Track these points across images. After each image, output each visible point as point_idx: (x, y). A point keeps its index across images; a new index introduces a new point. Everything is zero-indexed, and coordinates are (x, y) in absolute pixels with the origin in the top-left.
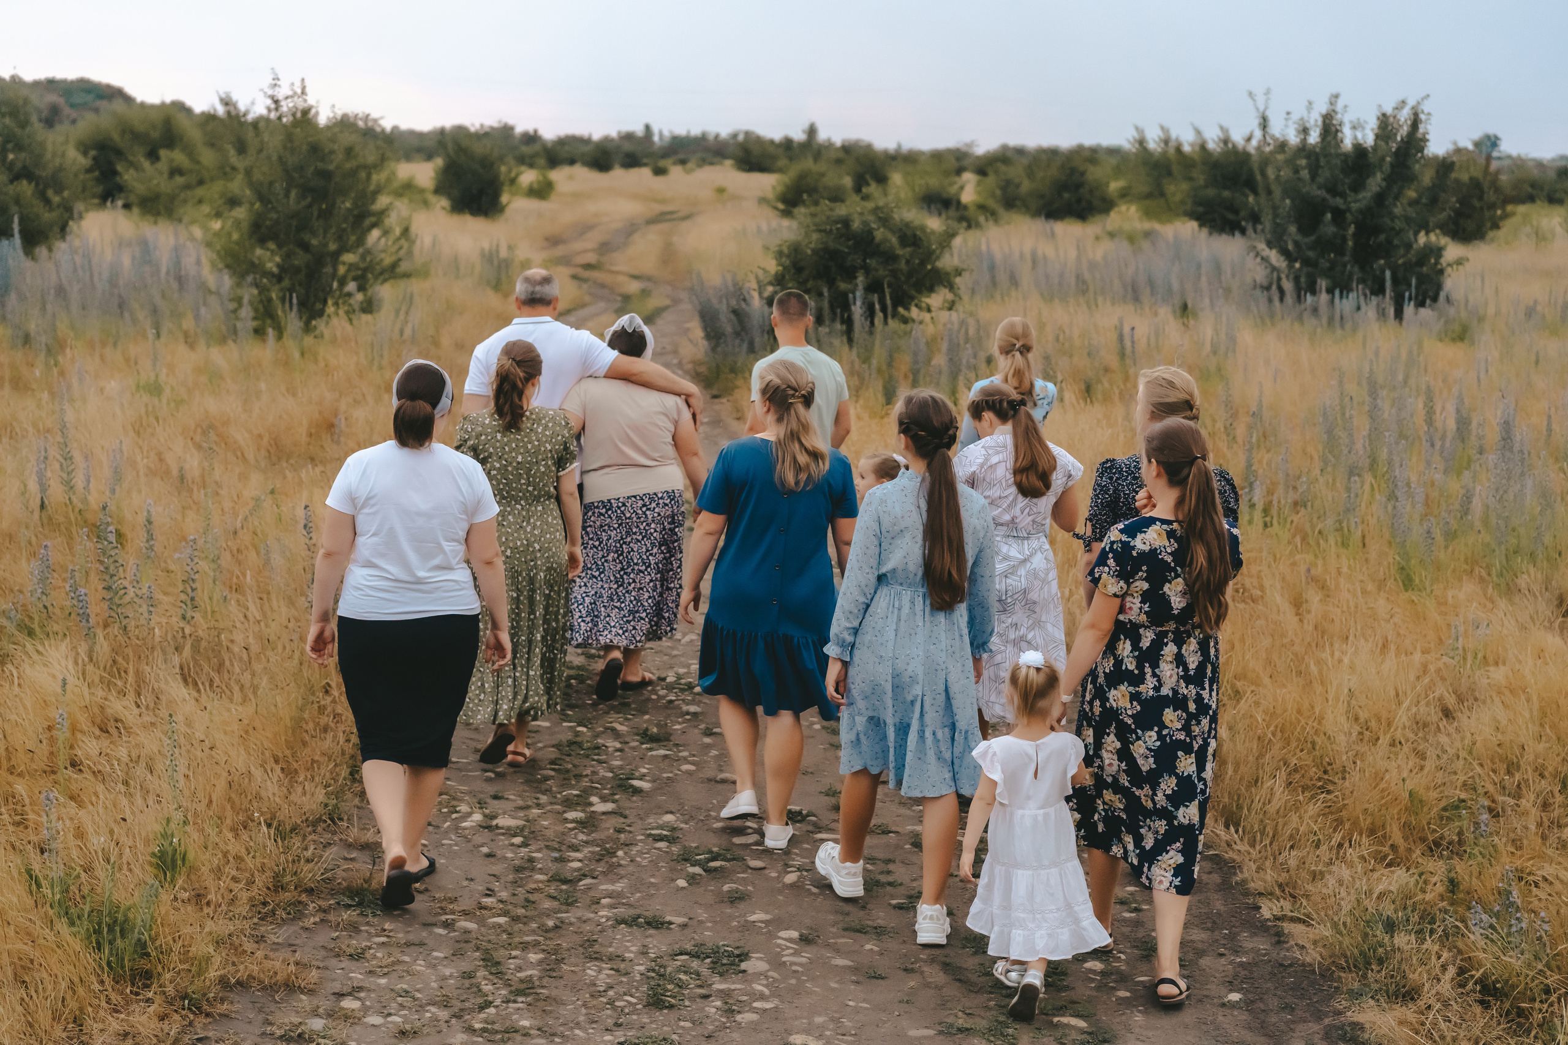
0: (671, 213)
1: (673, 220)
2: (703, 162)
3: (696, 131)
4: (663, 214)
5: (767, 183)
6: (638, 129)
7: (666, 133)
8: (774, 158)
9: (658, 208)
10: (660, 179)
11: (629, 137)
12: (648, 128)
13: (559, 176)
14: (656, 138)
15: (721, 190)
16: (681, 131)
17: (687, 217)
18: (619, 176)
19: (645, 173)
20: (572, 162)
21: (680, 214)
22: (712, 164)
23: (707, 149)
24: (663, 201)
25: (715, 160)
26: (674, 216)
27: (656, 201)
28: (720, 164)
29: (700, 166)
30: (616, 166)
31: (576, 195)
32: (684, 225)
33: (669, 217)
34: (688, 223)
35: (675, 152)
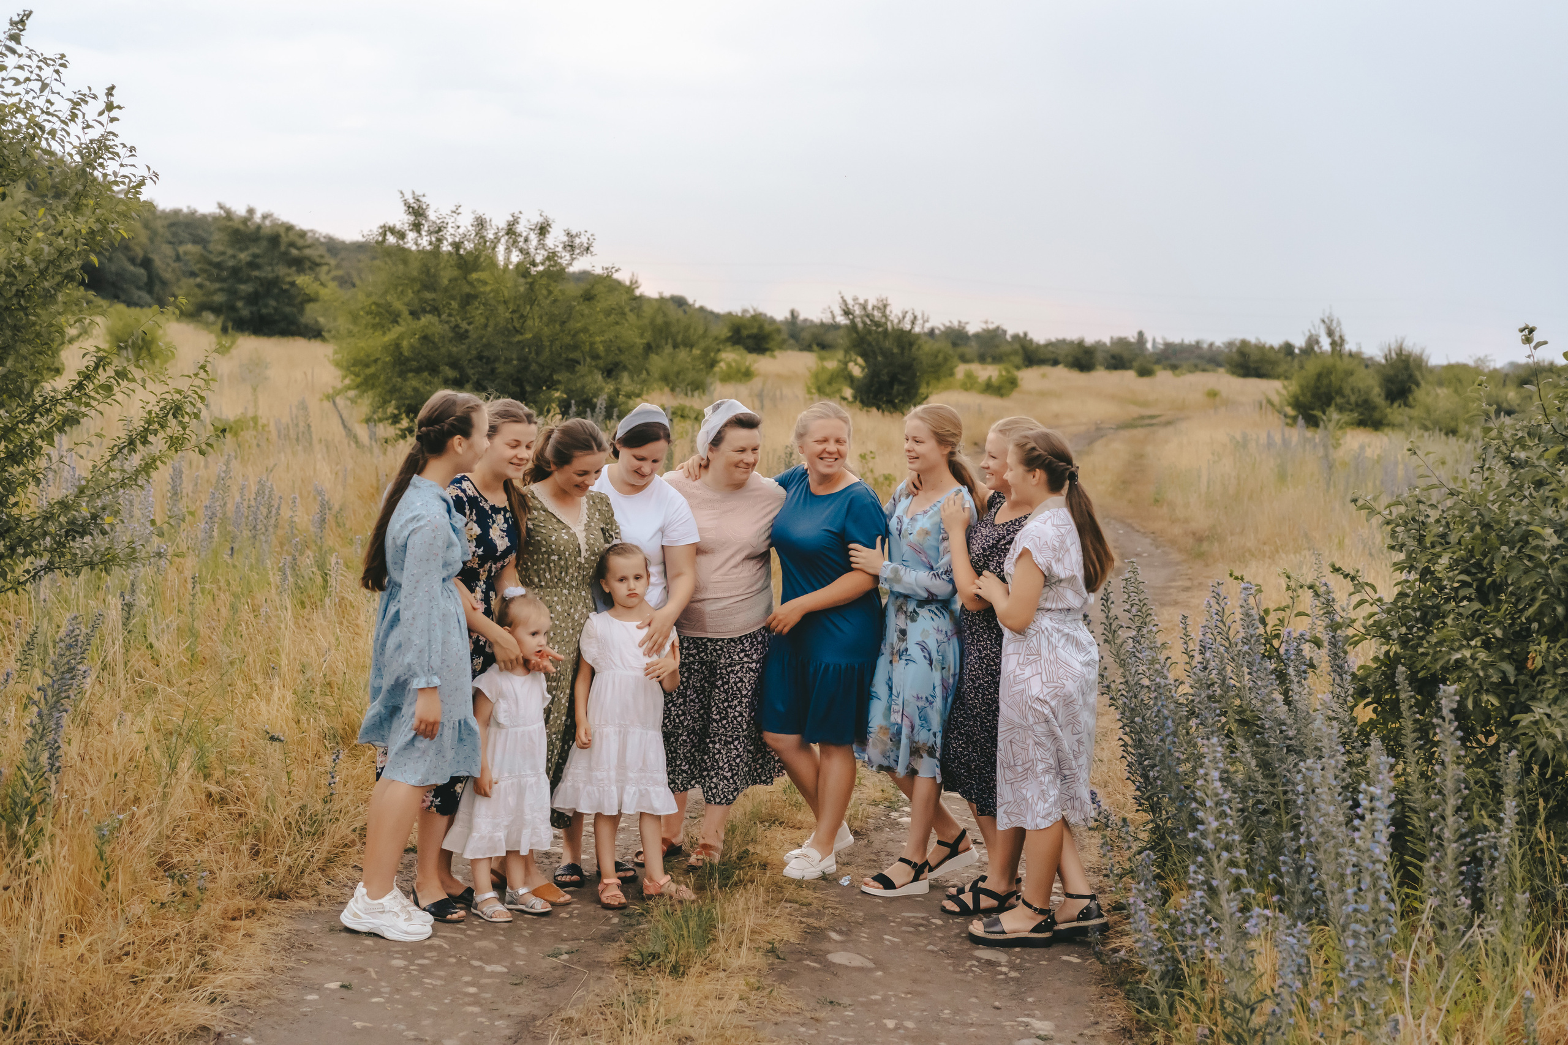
0: (1152, 417)
1: (1152, 425)
2: (1195, 368)
3: (1190, 339)
4: (1142, 418)
5: (1273, 389)
6: (1132, 337)
7: (1159, 340)
8: (1274, 363)
9: (1135, 411)
10: (1145, 380)
11: (1122, 342)
12: (1141, 334)
13: (1030, 378)
14: (1149, 346)
15: (1213, 394)
16: (1175, 338)
17: (1169, 423)
18: (1102, 378)
19: (1130, 375)
20: (1055, 363)
21: (1162, 419)
22: (1204, 370)
23: (1201, 357)
24: (1145, 404)
25: (1208, 367)
26: (1154, 421)
27: (1136, 403)
28: (1214, 371)
29: (1190, 372)
30: (1098, 367)
31: (1043, 394)
32: (1162, 433)
33: (1147, 421)
34: (1170, 429)
35: (1167, 358)
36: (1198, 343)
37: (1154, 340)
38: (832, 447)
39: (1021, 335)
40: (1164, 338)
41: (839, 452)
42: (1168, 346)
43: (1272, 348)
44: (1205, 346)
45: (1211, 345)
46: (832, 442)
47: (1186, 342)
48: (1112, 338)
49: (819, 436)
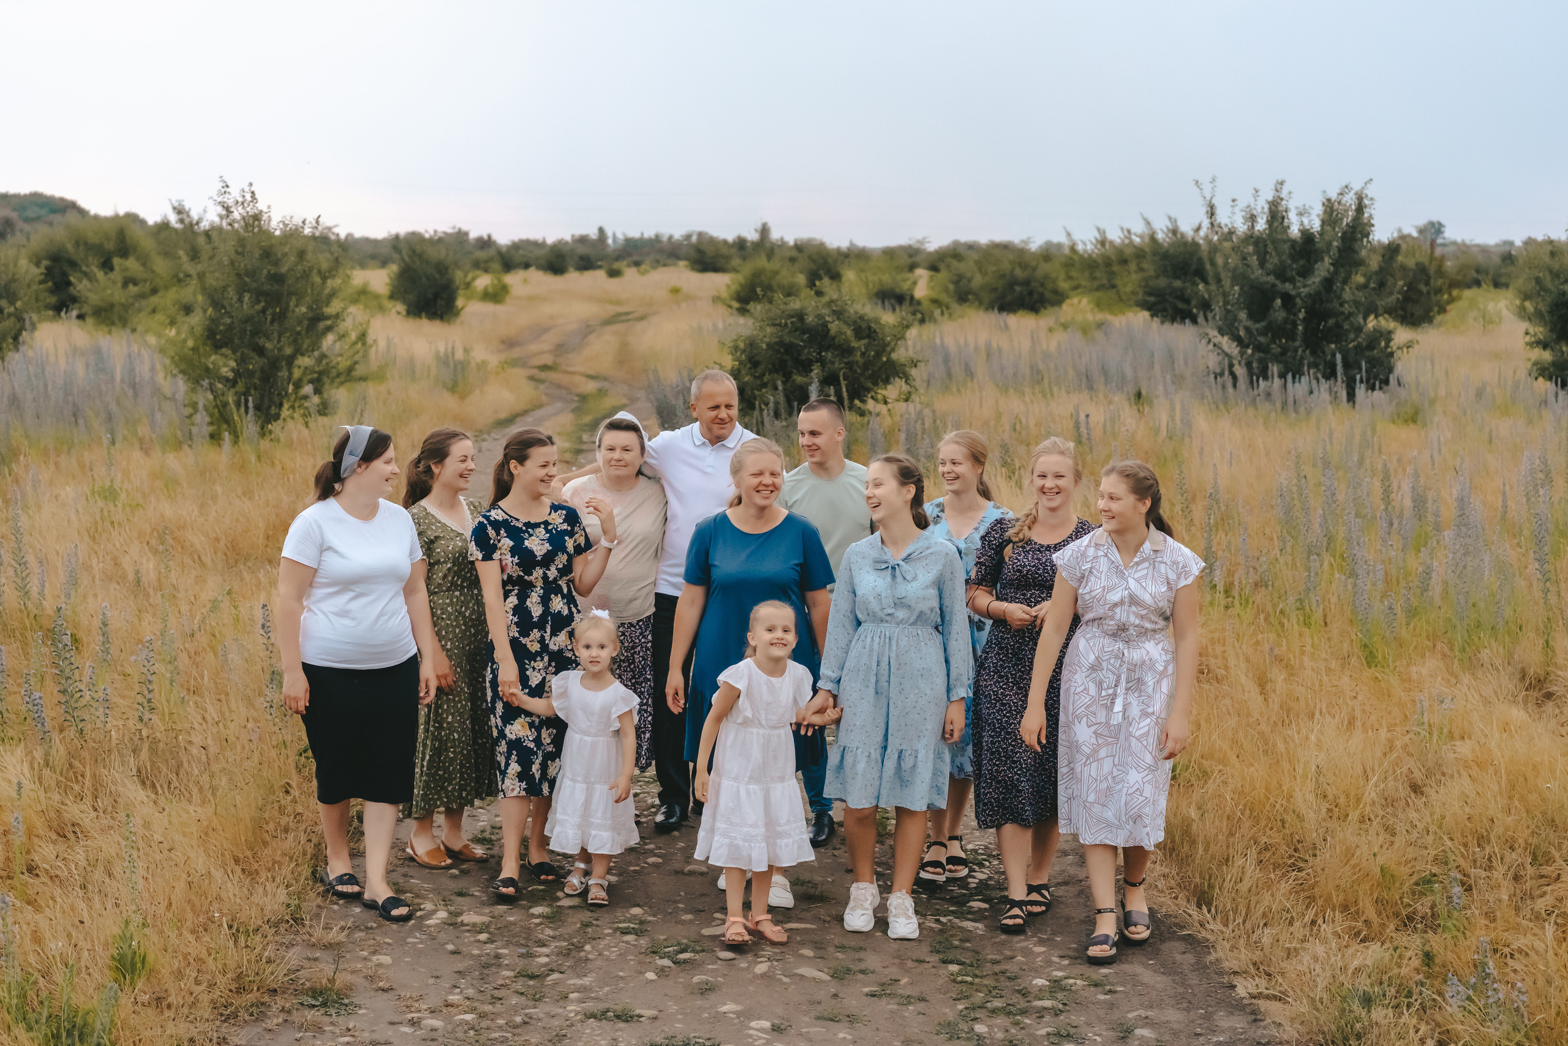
0: (627, 313)
1: (628, 320)
2: (657, 264)
3: (649, 233)
4: (618, 315)
5: (720, 283)
6: (593, 234)
7: (620, 236)
8: (728, 258)
9: (613, 309)
10: (615, 281)
11: (583, 240)
12: (602, 231)
13: (513, 279)
14: (610, 241)
15: (675, 291)
16: (635, 234)
17: (642, 318)
18: (574, 279)
19: (600, 275)
20: (526, 266)
21: (636, 315)
22: (665, 265)
23: (661, 251)
24: (618, 303)
25: (669, 261)
26: (629, 317)
27: (611, 302)
28: (674, 265)
29: (654, 268)
30: (571, 269)
31: (531, 298)
32: (640, 326)
33: (624, 318)
34: (644, 323)
35: (629, 254)
36: (657, 236)
37: (614, 236)
38: (767, 479)
39: (486, 237)
40: (624, 234)
41: (774, 485)
42: (628, 241)
43: (725, 242)
44: (665, 239)
45: (671, 237)
46: (767, 475)
47: (646, 235)
48: (573, 236)
49: (754, 470)
